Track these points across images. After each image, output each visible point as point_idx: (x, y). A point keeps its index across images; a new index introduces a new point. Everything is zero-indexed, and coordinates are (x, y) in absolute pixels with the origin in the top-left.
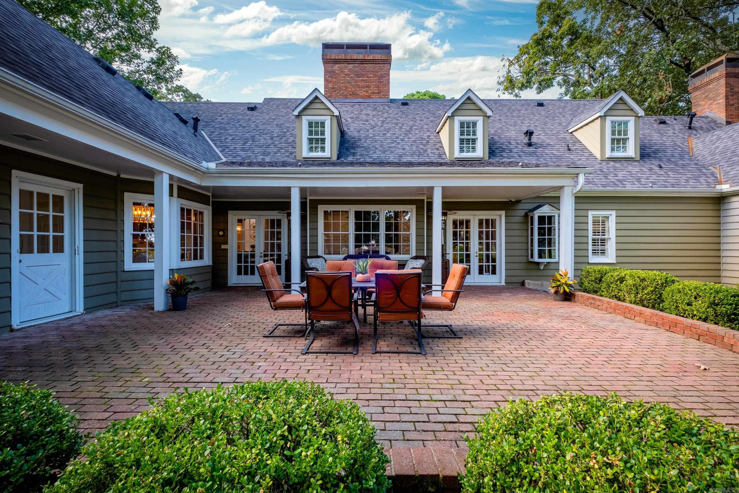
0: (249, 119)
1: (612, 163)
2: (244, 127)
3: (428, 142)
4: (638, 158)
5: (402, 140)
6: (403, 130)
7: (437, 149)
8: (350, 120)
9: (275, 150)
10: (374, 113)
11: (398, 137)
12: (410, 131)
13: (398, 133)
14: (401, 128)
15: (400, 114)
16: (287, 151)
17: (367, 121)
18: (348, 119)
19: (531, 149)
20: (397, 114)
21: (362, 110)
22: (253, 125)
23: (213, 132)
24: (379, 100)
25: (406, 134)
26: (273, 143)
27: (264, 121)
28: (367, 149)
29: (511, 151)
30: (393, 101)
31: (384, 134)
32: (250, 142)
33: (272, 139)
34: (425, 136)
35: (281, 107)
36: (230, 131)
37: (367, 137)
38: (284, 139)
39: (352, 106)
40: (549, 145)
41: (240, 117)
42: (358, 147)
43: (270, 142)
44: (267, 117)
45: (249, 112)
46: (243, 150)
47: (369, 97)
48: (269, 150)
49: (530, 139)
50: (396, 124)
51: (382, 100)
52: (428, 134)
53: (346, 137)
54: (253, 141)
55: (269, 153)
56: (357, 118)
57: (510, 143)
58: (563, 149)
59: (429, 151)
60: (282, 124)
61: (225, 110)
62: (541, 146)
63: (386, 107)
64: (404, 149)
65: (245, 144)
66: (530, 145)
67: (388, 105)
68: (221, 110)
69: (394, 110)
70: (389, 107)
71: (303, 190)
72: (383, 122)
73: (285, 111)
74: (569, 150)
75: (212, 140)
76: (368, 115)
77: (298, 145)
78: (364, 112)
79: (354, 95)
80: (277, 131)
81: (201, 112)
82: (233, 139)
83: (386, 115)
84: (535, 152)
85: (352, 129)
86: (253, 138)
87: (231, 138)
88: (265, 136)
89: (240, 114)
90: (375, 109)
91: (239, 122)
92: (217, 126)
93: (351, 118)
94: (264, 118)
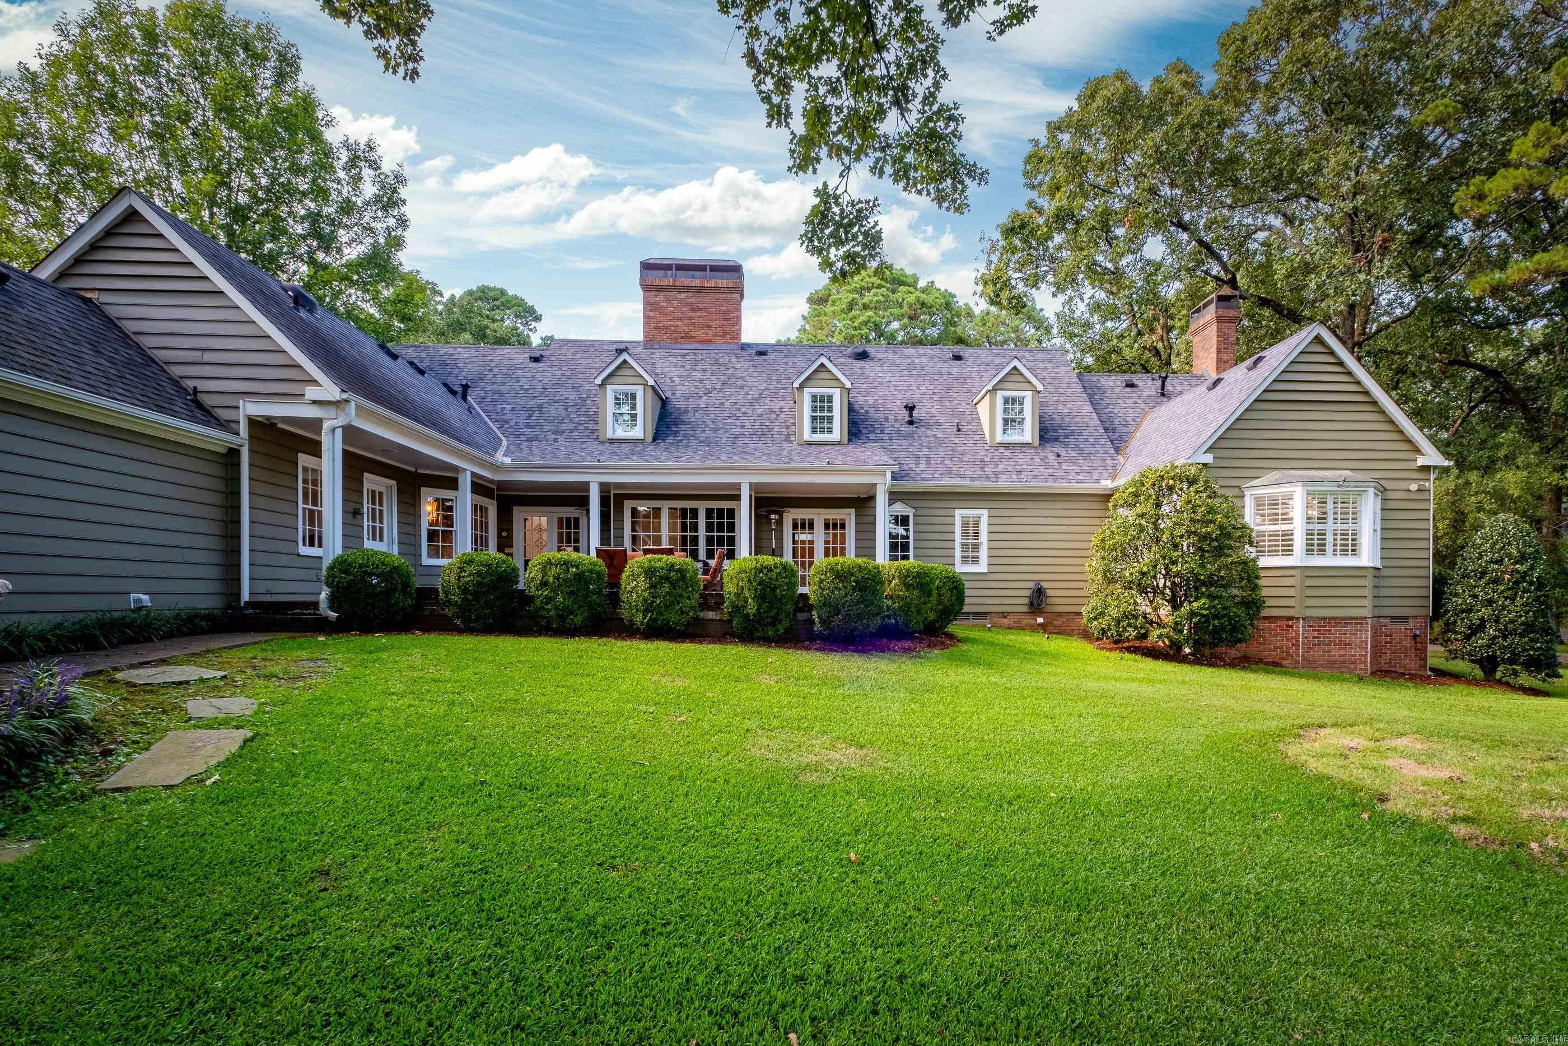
0: (533, 377)
1: (1002, 450)
2: (526, 390)
3: (778, 416)
4: (1037, 443)
5: (745, 413)
6: (750, 397)
7: (788, 428)
8: (677, 380)
9: (571, 426)
10: (714, 368)
11: (738, 409)
12: (756, 400)
13: (741, 402)
14: (747, 393)
15: (752, 369)
16: (587, 428)
17: (701, 381)
18: (676, 379)
19: (911, 428)
20: (747, 370)
21: (697, 363)
22: (539, 387)
23: (483, 398)
24: (724, 346)
25: (751, 404)
26: (568, 416)
27: (555, 381)
28: (694, 427)
29: (882, 432)
30: (744, 347)
31: (722, 404)
32: (536, 415)
33: (566, 409)
34: (777, 409)
35: (578, 356)
36: (508, 397)
37: (696, 409)
38: (583, 410)
39: (684, 356)
40: (937, 422)
41: (520, 373)
42: (683, 423)
43: (563, 414)
44: (559, 373)
45: (533, 365)
46: (528, 426)
47: (710, 341)
48: (563, 427)
49: (911, 416)
50: (742, 388)
51: (729, 347)
52: (782, 403)
53: (669, 407)
54: (541, 412)
55: (563, 431)
56: (690, 375)
57: (887, 419)
58: (950, 428)
59: (776, 429)
60: (581, 385)
61: (496, 360)
62: (927, 425)
63: (733, 359)
64: (743, 427)
65: (530, 417)
66: (911, 423)
67: (736, 355)
68: (491, 361)
69: (743, 364)
70: (737, 358)
71: (604, 488)
72: (724, 384)
73: (585, 363)
74: (959, 430)
75: (484, 411)
76: (704, 371)
77: (600, 420)
78: (700, 366)
79: (688, 338)
80: (573, 396)
81: (461, 364)
82: (513, 409)
83: (730, 372)
84: (914, 433)
85: (678, 395)
86: (540, 406)
87: (509, 407)
88: (556, 405)
89: (520, 369)
90: (717, 361)
91: (518, 381)
92: (489, 388)
93: (680, 376)
94: (553, 375)
